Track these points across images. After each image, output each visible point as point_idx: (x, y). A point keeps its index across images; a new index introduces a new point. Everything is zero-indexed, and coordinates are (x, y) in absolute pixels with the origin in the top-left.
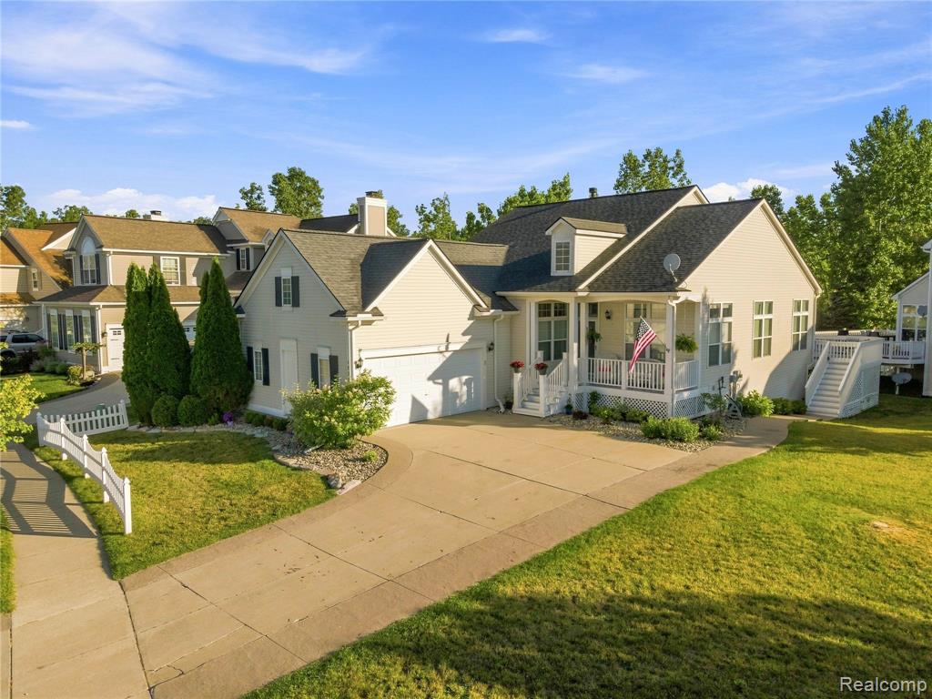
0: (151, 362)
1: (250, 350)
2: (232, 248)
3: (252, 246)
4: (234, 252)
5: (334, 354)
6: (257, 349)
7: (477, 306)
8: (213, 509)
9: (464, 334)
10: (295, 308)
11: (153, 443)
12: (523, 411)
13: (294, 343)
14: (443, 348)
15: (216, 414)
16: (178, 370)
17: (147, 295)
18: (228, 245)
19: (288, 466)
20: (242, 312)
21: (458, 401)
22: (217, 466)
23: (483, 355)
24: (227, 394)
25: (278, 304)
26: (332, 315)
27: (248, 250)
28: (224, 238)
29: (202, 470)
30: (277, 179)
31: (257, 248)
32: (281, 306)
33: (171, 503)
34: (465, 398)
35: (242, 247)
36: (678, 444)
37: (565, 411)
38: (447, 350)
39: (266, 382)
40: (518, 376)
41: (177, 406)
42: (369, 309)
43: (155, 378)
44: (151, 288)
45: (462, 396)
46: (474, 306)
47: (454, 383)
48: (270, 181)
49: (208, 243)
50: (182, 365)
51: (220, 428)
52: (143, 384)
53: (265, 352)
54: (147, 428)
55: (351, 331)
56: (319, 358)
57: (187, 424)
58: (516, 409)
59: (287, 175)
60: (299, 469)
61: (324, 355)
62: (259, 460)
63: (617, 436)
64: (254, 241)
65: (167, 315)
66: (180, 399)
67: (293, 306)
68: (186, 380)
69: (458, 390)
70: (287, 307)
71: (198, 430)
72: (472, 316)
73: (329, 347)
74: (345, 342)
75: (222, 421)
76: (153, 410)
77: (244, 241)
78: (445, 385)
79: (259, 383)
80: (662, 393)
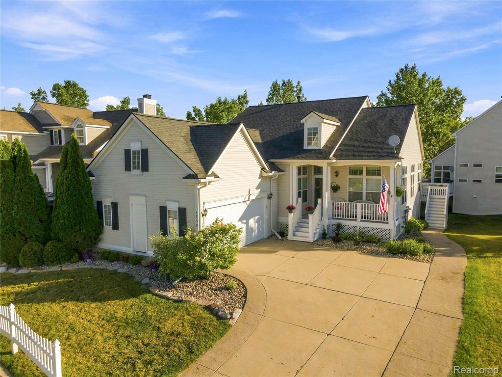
0: (18, 217)
1: (99, 204)
2: (46, 130)
3: (63, 128)
4: (48, 132)
5: (182, 206)
6: (107, 202)
7: (263, 169)
8: (129, 351)
9: (257, 188)
10: (144, 173)
11: (29, 284)
12: (295, 238)
13: (144, 198)
14: (247, 199)
15: (77, 254)
16: (41, 221)
17: (12, 164)
18: (43, 128)
19: (168, 299)
20: (92, 175)
21: (253, 234)
22: (105, 303)
23: (266, 201)
24: (84, 238)
25: (128, 168)
26: (183, 178)
27: (60, 131)
28: (40, 122)
29: (95, 309)
30: (56, 87)
31: (66, 130)
32: (130, 170)
33: (84, 349)
34: (257, 231)
35: (55, 129)
36: (414, 257)
37: (321, 236)
38: (249, 200)
39: (116, 227)
40: (291, 216)
41: (42, 250)
42: (210, 173)
43: (22, 229)
44: (15, 157)
45: (255, 230)
46: (262, 169)
47: (252, 222)
48: (51, 88)
49: (29, 125)
50: (44, 217)
51: (81, 265)
52: (11, 234)
53: (115, 206)
54: (15, 269)
55: (199, 189)
56: (168, 209)
57: (53, 263)
58: (290, 237)
59: (64, 85)
60: (179, 301)
61: (172, 207)
62: (140, 295)
63: (369, 253)
64: (65, 124)
65: (31, 179)
66: (44, 244)
67: (142, 171)
68: (48, 229)
69: (253, 227)
70: (137, 172)
71: (64, 269)
72: (261, 176)
73: (178, 202)
74: (194, 197)
75: (81, 258)
76: (20, 255)
77: (57, 125)
78: (247, 223)
79: (108, 228)
80: (388, 223)
